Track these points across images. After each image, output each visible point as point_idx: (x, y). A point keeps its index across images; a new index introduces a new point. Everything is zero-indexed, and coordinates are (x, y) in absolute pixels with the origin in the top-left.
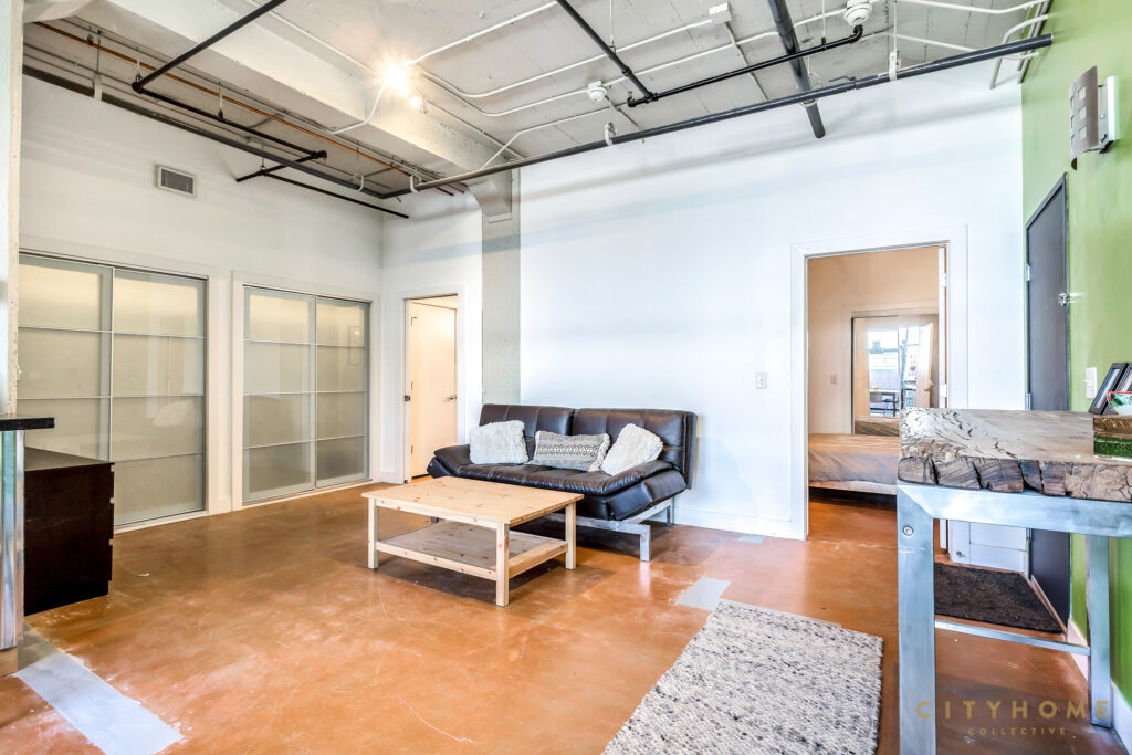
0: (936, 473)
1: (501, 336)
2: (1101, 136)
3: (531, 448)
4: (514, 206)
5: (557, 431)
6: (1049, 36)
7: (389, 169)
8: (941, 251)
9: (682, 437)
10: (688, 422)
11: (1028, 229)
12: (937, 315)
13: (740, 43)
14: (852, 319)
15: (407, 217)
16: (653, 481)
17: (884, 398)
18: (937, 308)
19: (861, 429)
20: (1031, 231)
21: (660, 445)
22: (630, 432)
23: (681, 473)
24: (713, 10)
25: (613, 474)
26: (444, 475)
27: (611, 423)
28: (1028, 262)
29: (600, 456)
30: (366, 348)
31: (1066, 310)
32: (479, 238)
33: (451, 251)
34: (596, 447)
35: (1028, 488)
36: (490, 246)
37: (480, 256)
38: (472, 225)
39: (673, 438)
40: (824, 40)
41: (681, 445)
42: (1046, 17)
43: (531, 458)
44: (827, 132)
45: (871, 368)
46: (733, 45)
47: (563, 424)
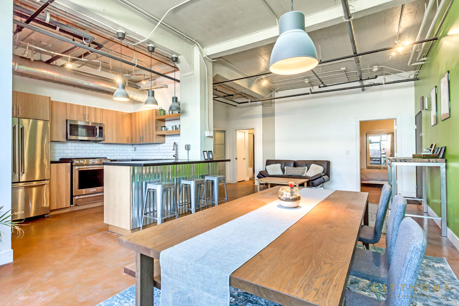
0: (396, 161)
1: (269, 141)
2: (424, 107)
3: (283, 171)
4: (273, 105)
5: (290, 166)
6: (419, 78)
7: (237, 94)
8: (395, 120)
9: (328, 167)
10: (328, 163)
11: (416, 117)
12: (394, 133)
13: (346, 73)
14: (366, 134)
15: (236, 106)
16: (323, 177)
17: (374, 159)
18: (394, 131)
19: (368, 168)
20: (417, 117)
21: (323, 169)
22: (313, 166)
23: (328, 175)
24: (342, 69)
25: (311, 176)
26: (262, 178)
27: (308, 164)
28: (416, 124)
29: (305, 172)
30: (225, 144)
31: (421, 137)
32: (261, 113)
33: (252, 117)
34: (304, 170)
35: (406, 162)
36: (264, 115)
37: (261, 119)
38: (259, 109)
39: (326, 168)
40: (368, 77)
41: (327, 169)
42: (419, 71)
43: (284, 173)
44: (365, 90)
45: (370, 149)
46: (346, 77)
47: (292, 164)
